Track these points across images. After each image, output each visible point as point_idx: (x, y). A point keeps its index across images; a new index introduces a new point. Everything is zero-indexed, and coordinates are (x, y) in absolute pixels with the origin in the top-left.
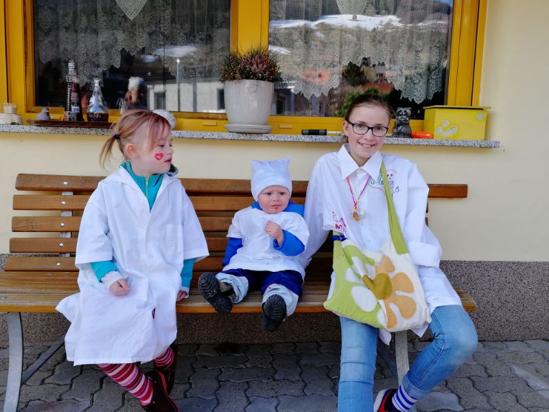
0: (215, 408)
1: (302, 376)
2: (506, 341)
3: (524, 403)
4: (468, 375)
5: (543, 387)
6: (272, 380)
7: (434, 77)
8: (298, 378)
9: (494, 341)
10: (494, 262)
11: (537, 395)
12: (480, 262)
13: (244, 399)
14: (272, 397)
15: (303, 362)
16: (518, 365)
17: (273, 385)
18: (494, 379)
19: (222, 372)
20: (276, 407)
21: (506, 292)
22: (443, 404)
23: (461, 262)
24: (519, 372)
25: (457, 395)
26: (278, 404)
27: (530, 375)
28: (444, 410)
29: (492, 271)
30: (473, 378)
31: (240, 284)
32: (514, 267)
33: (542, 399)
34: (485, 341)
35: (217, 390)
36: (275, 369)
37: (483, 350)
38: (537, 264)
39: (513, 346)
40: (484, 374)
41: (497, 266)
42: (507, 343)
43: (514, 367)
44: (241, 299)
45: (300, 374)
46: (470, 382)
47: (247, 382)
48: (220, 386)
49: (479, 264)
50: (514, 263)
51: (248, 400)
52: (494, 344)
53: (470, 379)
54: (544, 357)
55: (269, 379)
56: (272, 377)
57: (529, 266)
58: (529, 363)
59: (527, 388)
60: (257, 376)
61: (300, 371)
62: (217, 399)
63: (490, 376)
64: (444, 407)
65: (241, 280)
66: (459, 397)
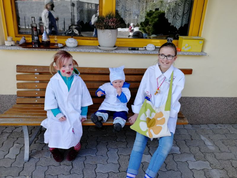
0: (96, 152)
1: (127, 140)
2: (201, 124)
3: (202, 151)
4: (184, 139)
5: (210, 144)
6: (116, 141)
7: (185, 17)
8: (125, 140)
9: (196, 124)
10: (199, 97)
11: (207, 148)
12: (194, 97)
13: (106, 149)
14: (116, 148)
15: (127, 134)
16: (203, 135)
17: (116, 144)
18: (193, 141)
19: (98, 138)
20: (117, 152)
21: (202, 108)
22: (174, 151)
23: (187, 97)
24: (203, 138)
25: (179, 147)
26: (118, 151)
27: (206, 139)
28: (174, 153)
29: (199, 100)
30: (186, 140)
31: (105, 116)
32: (207, 99)
33: (208, 149)
34: (193, 124)
35: (97, 145)
36: (117, 137)
37: (191, 128)
38: (216, 98)
39: (203, 127)
40: (190, 139)
41: (200, 99)
42: (200, 125)
43: (201, 136)
44: (106, 121)
45: (126, 139)
46: (185, 142)
47: (107, 142)
48: (98, 144)
49: (194, 98)
50: (207, 98)
51: (108, 150)
52: (196, 126)
53: (185, 141)
54: (213, 132)
55: (115, 141)
56: (116, 140)
57: (212, 98)
58: (207, 134)
59: (204, 145)
60: (111, 140)
61: (126, 137)
62: (97, 149)
63: (192, 140)
64: (174, 152)
65: (106, 115)
66: (180, 148)
